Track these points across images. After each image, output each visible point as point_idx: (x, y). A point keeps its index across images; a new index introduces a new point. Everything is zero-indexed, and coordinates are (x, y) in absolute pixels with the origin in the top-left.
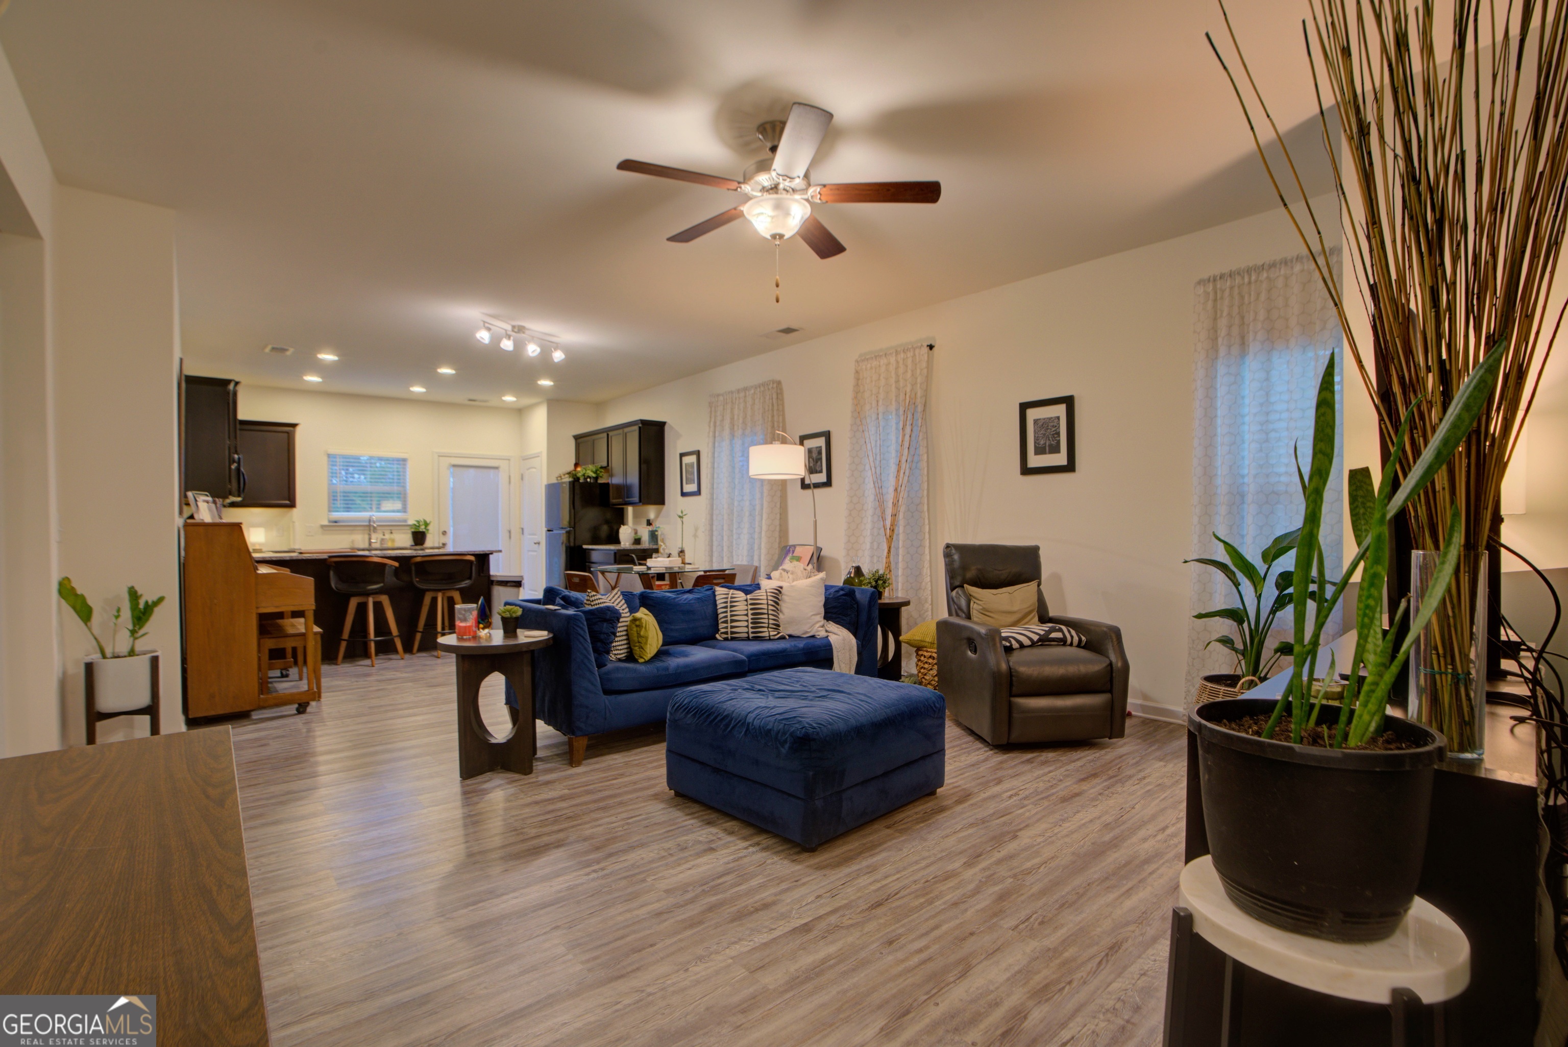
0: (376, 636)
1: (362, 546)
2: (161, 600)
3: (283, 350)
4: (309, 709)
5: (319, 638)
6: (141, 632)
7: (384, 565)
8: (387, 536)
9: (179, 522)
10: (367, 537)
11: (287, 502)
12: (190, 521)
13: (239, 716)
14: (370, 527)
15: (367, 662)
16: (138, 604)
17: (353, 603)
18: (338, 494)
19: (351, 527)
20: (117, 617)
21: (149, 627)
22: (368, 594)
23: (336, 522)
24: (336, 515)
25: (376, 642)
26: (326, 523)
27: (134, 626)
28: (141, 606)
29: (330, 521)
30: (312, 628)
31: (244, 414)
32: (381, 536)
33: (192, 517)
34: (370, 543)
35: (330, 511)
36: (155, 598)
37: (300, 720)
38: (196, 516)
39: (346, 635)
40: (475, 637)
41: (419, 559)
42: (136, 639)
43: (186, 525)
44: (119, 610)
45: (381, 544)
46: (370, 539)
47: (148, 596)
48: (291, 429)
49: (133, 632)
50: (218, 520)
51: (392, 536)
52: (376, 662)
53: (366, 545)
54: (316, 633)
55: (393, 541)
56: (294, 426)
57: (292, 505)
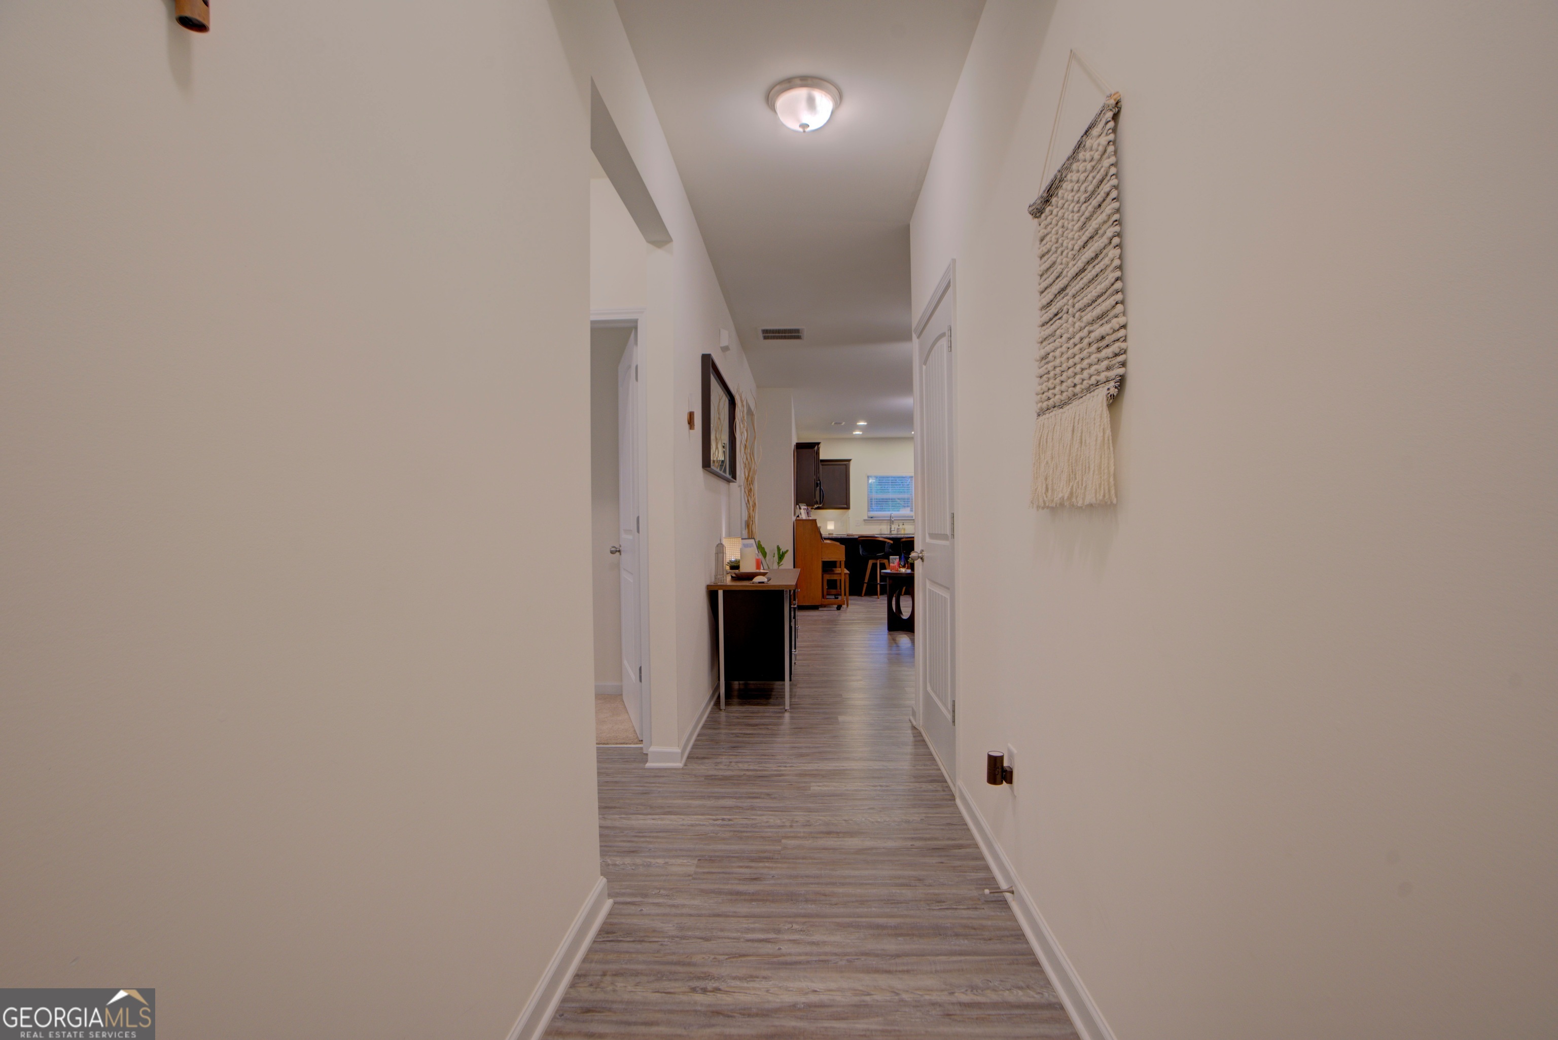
0: (880, 582)
1: (886, 533)
2: (787, 551)
3: (840, 423)
4: (842, 609)
5: (848, 576)
6: (781, 563)
7: (885, 542)
8: (901, 527)
9: (794, 518)
10: (889, 527)
11: (846, 506)
12: (798, 518)
13: (815, 608)
14: (891, 521)
15: (876, 597)
16: (780, 553)
17: (871, 562)
18: (873, 500)
19: (880, 520)
20: (774, 557)
21: (784, 561)
22: (877, 558)
23: (872, 518)
24: (872, 514)
25: (880, 585)
26: (866, 518)
27: (779, 561)
28: (781, 553)
29: (868, 517)
30: (844, 570)
31: (822, 456)
32: (897, 527)
33: (798, 516)
34: (890, 532)
35: (868, 511)
36: (785, 550)
37: (837, 612)
38: (800, 516)
39: (866, 581)
40: (898, 570)
41: (904, 540)
42: (779, 566)
43: (796, 520)
44: (774, 554)
45: (897, 532)
46: (891, 528)
47: (783, 549)
48: (848, 462)
49: (778, 563)
50: (808, 518)
51: (904, 527)
52: (879, 597)
53: (889, 533)
54: (845, 574)
55: (904, 529)
56: (849, 460)
57: (848, 508)
